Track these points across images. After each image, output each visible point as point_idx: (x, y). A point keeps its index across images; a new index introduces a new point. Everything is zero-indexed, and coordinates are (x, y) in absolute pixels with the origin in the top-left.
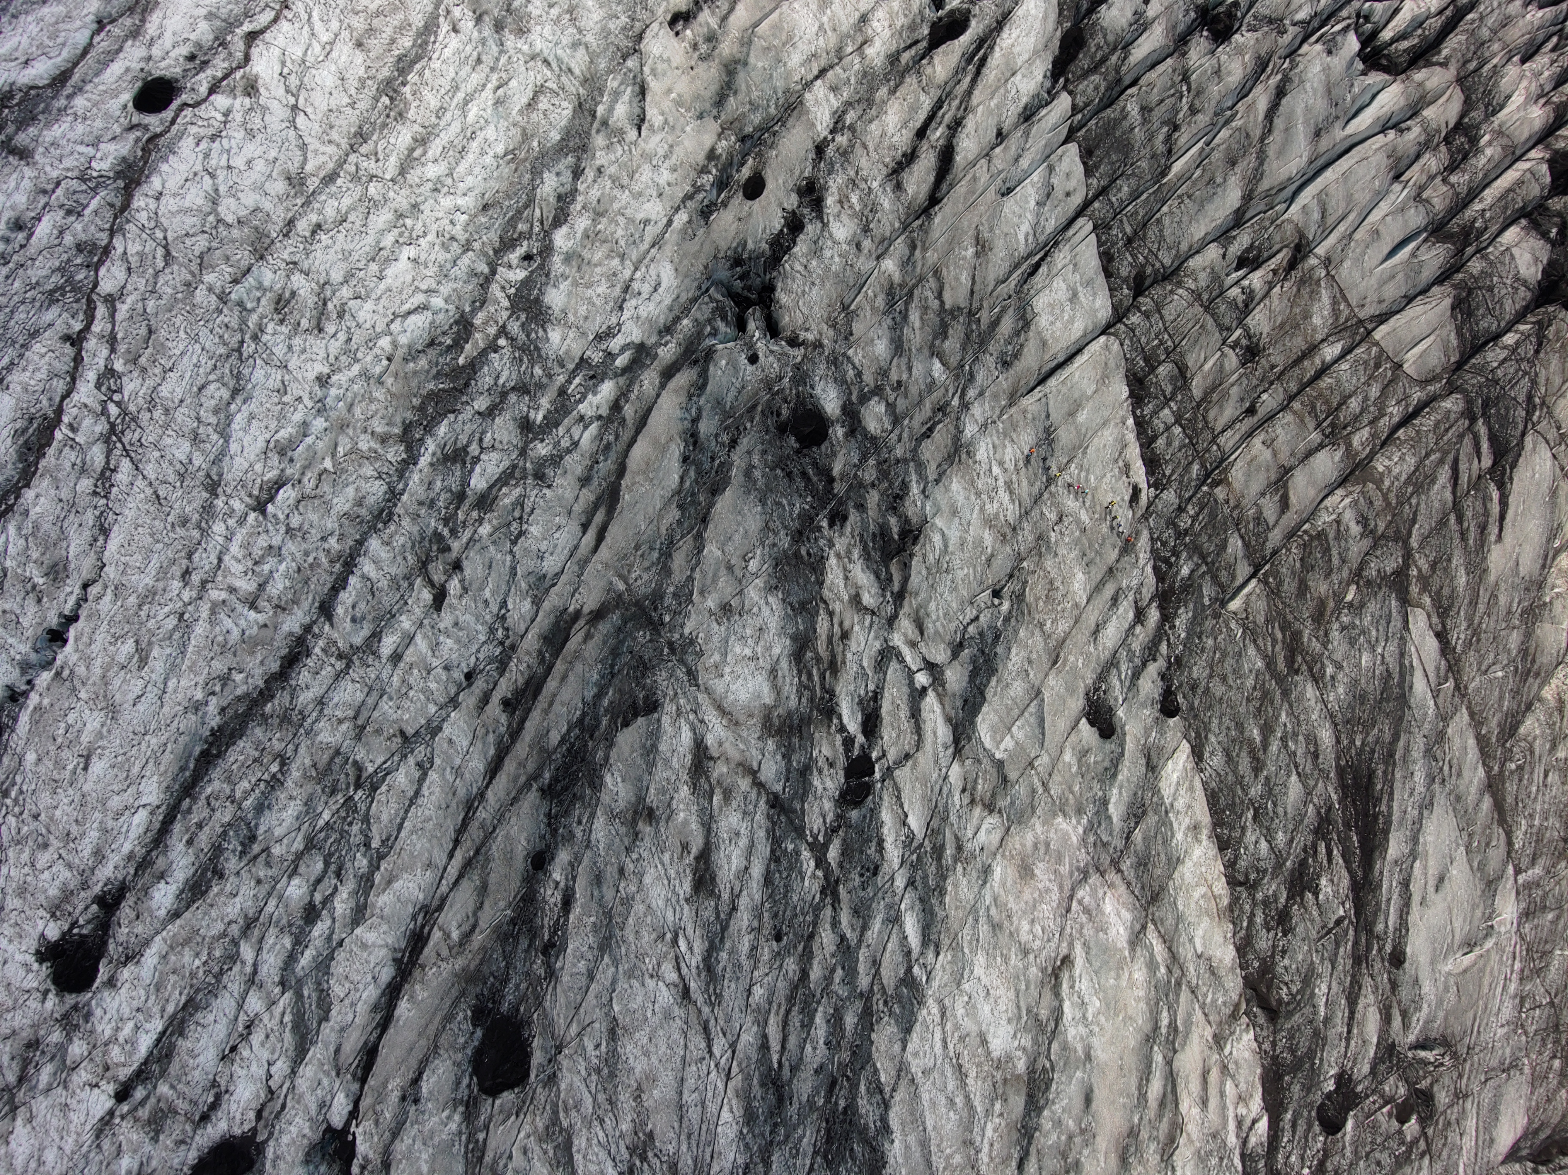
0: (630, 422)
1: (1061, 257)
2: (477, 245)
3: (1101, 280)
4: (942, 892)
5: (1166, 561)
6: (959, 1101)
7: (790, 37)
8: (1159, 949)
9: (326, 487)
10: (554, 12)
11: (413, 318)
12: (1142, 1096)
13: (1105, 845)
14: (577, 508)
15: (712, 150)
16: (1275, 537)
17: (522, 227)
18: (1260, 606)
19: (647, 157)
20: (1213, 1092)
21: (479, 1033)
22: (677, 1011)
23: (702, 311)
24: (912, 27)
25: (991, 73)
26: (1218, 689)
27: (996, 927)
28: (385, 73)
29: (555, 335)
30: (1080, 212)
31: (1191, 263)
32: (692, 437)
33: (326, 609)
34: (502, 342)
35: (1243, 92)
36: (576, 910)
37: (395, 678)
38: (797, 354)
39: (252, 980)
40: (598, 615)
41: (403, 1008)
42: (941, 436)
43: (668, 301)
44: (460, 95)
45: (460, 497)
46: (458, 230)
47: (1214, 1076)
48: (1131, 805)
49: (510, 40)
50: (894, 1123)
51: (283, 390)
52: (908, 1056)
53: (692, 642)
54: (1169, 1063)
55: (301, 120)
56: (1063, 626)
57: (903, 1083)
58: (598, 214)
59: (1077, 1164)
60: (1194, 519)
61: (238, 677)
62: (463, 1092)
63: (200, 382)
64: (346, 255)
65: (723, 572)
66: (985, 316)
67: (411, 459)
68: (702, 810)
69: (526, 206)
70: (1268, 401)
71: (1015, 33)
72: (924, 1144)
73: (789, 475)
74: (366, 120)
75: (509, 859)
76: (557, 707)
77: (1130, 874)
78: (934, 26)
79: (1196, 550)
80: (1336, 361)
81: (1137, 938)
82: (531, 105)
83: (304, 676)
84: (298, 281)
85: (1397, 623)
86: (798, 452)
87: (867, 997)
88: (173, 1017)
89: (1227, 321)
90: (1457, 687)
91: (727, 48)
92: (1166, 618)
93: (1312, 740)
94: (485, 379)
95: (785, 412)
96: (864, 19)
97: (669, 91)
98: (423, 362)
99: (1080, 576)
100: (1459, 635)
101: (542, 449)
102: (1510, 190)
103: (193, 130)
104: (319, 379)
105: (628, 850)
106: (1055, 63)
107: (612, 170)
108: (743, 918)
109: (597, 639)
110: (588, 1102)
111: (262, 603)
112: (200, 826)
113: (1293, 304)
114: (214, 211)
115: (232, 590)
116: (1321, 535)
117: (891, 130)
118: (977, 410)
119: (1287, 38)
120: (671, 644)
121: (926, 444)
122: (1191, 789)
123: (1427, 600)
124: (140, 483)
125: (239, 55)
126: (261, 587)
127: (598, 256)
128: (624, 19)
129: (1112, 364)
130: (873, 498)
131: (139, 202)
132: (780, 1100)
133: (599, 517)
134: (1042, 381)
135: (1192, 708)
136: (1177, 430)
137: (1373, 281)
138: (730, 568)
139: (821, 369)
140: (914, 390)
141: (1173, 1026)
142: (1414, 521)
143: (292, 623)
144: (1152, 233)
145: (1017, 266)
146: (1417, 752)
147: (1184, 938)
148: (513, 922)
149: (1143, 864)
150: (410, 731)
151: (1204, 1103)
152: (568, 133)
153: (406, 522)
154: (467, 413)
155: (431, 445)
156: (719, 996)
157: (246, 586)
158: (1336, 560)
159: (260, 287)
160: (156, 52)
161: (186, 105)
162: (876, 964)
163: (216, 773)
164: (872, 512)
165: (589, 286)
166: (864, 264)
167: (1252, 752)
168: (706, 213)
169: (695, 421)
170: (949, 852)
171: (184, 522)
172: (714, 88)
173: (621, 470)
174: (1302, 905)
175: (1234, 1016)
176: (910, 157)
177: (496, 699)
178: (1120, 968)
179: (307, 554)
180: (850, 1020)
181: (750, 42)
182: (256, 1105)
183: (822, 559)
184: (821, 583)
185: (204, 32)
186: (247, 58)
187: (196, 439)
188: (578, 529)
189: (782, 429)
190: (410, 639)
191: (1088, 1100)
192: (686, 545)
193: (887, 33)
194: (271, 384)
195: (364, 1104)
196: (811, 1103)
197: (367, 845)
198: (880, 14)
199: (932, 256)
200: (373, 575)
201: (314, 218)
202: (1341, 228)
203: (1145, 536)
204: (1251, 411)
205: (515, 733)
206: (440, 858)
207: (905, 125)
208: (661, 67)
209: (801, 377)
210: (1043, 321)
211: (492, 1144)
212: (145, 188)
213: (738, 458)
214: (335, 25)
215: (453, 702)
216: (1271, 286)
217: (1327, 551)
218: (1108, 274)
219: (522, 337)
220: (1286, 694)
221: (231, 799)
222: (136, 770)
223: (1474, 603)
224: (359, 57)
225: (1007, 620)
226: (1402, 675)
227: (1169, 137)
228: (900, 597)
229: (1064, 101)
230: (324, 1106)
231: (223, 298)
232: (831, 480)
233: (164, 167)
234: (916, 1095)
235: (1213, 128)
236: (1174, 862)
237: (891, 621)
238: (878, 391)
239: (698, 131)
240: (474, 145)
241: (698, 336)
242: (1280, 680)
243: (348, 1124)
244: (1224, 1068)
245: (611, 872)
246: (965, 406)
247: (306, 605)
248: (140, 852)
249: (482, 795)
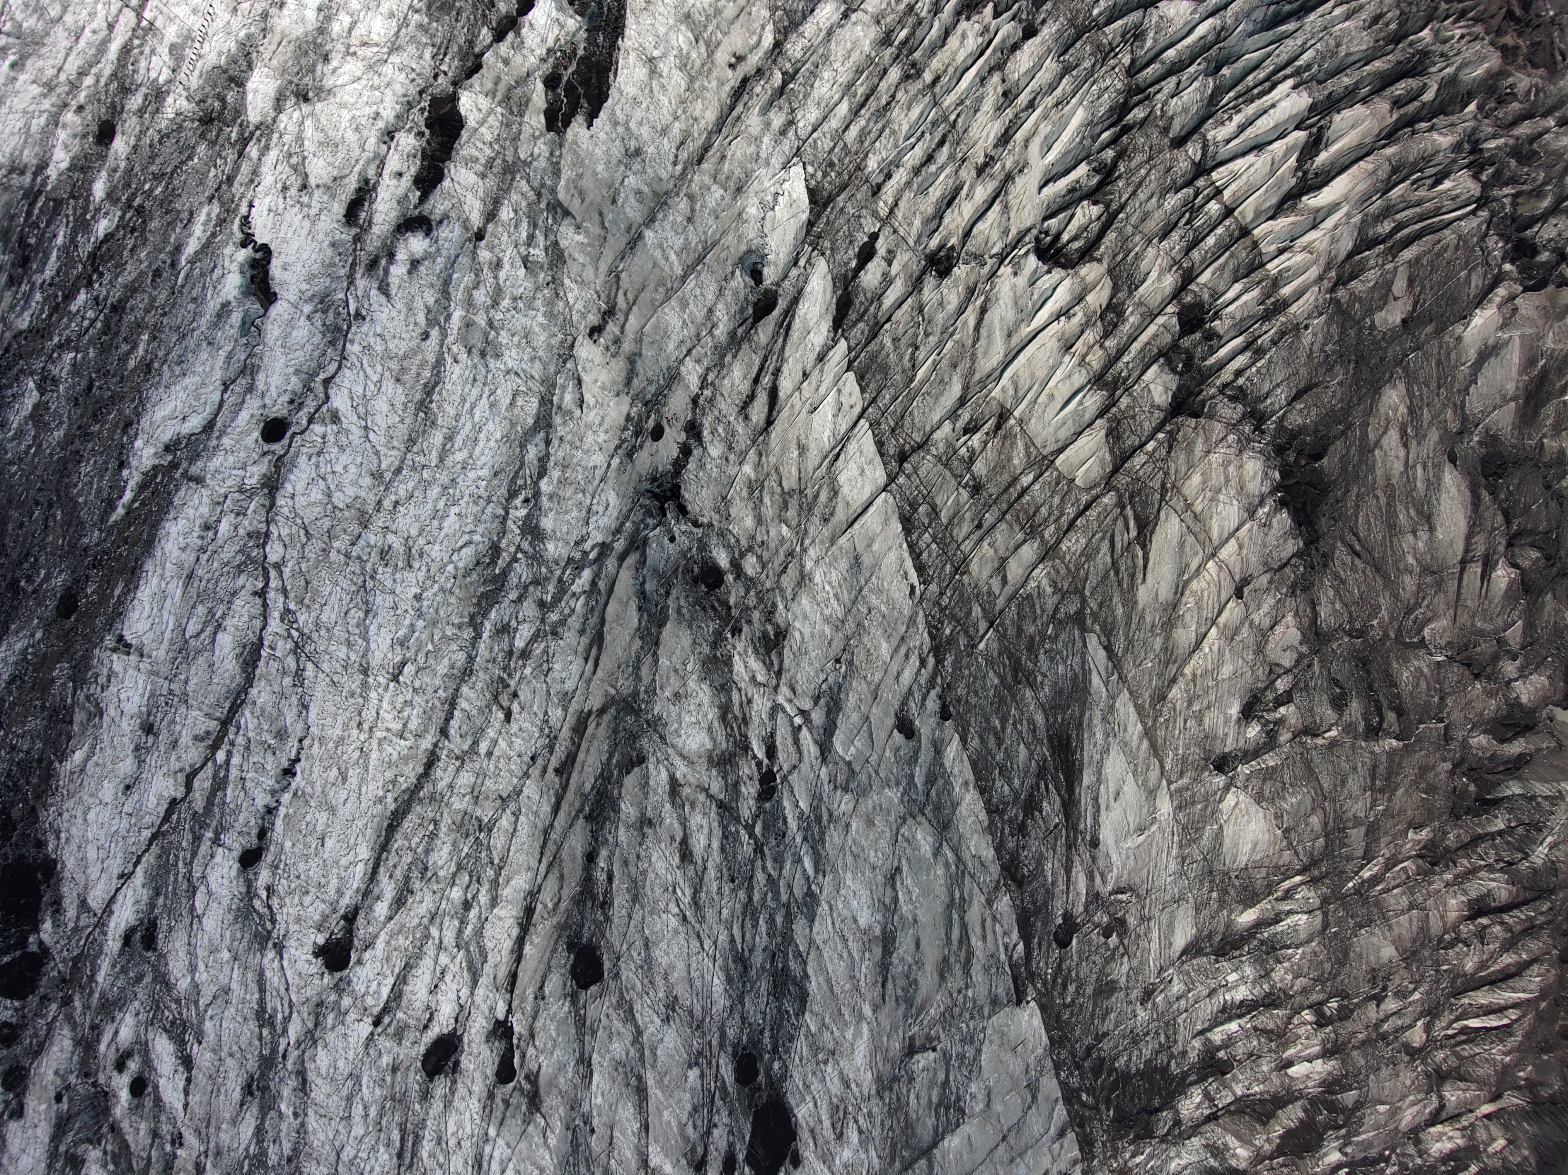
0: (603, 592)
1: (852, 447)
2: (494, 499)
3: (878, 458)
4: (823, 841)
5: (935, 627)
6: (845, 955)
7: (665, 332)
8: (950, 855)
9: (431, 661)
10: (516, 339)
11: (464, 550)
12: (949, 939)
13: (914, 801)
14: (580, 649)
15: (628, 415)
16: (1001, 602)
17: (520, 482)
18: (995, 645)
19: (589, 426)
20: (989, 931)
21: (572, 956)
22: (681, 929)
23: (638, 516)
24: (742, 310)
25: (795, 335)
26: (973, 700)
27: (856, 857)
28: (418, 397)
29: (550, 546)
30: (860, 417)
31: (935, 436)
32: (642, 594)
33: (444, 732)
34: (519, 555)
35: (961, 311)
36: (616, 882)
37: (491, 767)
38: (699, 532)
39: (440, 947)
40: (602, 711)
41: (528, 949)
42: (792, 571)
43: (615, 514)
44: (468, 405)
45: (510, 653)
46: (482, 492)
47: (989, 922)
48: (927, 776)
49: (492, 363)
50: (810, 972)
51: (395, 607)
52: (814, 934)
53: (660, 719)
54: (962, 918)
55: (372, 436)
56: (878, 676)
57: (813, 950)
58: (565, 467)
59: (915, 980)
60: (950, 599)
61: (401, 780)
62: (569, 990)
63: (344, 609)
64: (417, 518)
65: (672, 674)
66: (809, 492)
67: (478, 636)
68: (679, 816)
69: (520, 468)
70: (989, 518)
71: (807, 305)
72: (828, 981)
73: (704, 609)
74: (413, 430)
75: (573, 859)
76: (586, 768)
77: (930, 815)
78: (755, 305)
79: (953, 617)
80: (1033, 483)
81: (937, 851)
82: (512, 404)
83: (438, 773)
84: (391, 538)
85: (1079, 644)
86: (707, 593)
87: (787, 906)
88: (399, 975)
89: (959, 472)
90: (1120, 677)
91: (627, 346)
92: (939, 661)
93: (1031, 722)
94: (513, 580)
95: (696, 570)
96: (710, 311)
97: (596, 381)
98: (475, 576)
99: (885, 645)
100: (1119, 646)
101: (554, 617)
102: (1148, 343)
103: (304, 450)
104: (415, 597)
105: (640, 844)
106: (834, 321)
107: (569, 437)
108: (712, 873)
109: (604, 725)
110: (639, 984)
111: (407, 735)
112: (395, 867)
113: (1000, 453)
114: (330, 502)
115: (388, 730)
116: (1029, 596)
117: (737, 382)
118: (812, 552)
119: (987, 268)
120: (647, 721)
121: (784, 576)
122: (962, 761)
123: (1097, 627)
124: (321, 675)
125: (322, 395)
126: (405, 725)
127: (569, 494)
128: (560, 336)
129: (890, 511)
130: (756, 615)
131: (280, 501)
132: (745, 968)
133: (594, 652)
134: (851, 525)
135: (958, 713)
136: (934, 546)
137: (1051, 429)
138: (676, 671)
139: (714, 540)
140: (772, 545)
141: (962, 898)
142: (1087, 579)
143: (426, 743)
144: (907, 421)
145: (826, 457)
146: (1097, 720)
147: (964, 847)
148: (581, 893)
149: (937, 808)
150: (505, 795)
151: (984, 938)
152: (538, 418)
153: (481, 674)
154: (506, 603)
155: (488, 625)
156: (703, 917)
157: (396, 726)
158: (1038, 611)
159: (369, 545)
160: (268, 401)
161: (294, 434)
162: (790, 887)
163: (398, 836)
164: (757, 624)
165: (566, 513)
166: (731, 470)
167: (996, 735)
168: (630, 455)
169: (643, 584)
170: (825, 818)
171: (352, 694)
172: (623, 374)
173: (603, 622)
174: (1033, 819)
175: (997, 888)
176: (751, 397)
177: (550, 769)
178: (929, 869)
179: (427, 702)
180: (779, 920)
181: (641, 340)
182: (454, 1015)
183: (730, 657)
184: (731, 672)
185: (295, 384)
186: (327, 398)
187: (349, 644)
188: (582, 661)
189: (696, 581)
190: (495, 742)
191: (918, 945)
192: (648, 660)
193: (726, 318)
194: (387, 604)
195: (514, 1005)
196: (763, 968)
197: (492, 863)
198: (720, 306)
199: (772, 459)
200: (468, 708)
201: (393, 498)
202: (1029, 396)
203: (921, 613)
204: (979, 526)
205: (565, 787)
206: (534, 864)
207: (745, 377)
208: (588, 365)
209: (703, 547)
210: (845, 490)
211: (589, 1015)
212: (282, 492)
213: (671, 603)
214: (379, 368)
215: (527, 775)
216: (986, 443)
217: (1033, 606)
218: (882, 455)
219: (531, 550)
220: (1014, 697)
221: (410, 848)
222: (352, 842)
223: (1128, 624)
224: (400, 390)
225: (845, 677)
226: (1084, 675)
227: (913, 354)
228: (779, 674)
229: (843, 345)
230: (492, 1009)
231: (347, 555)
232: (729, 608)
233: (292, 477)
234: (821, 955)
235: (941, 344)
236: (955, 805)
237: (776, 688)
238: (750, 549)
239: (618, 404)
240: (482, 436)
241: (637, 531)
242: (1009, 689)
243: (507, 1017)
244: (994, 918)
245: (632, 858)
246: (804, 550)
247: (432, 732)
248: (363, 887)
249: (552, 825)
